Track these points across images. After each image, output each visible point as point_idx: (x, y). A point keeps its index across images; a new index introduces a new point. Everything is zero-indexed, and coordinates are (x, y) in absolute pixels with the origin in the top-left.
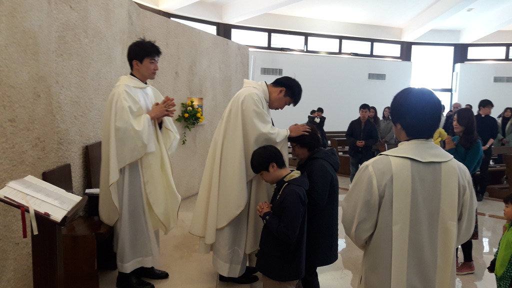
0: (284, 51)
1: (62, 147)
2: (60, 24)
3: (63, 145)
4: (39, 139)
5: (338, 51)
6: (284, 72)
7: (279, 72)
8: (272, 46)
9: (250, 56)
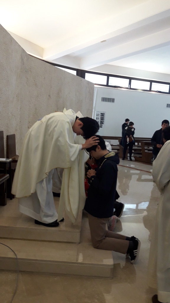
0: (116, 88)
5: (149, 89)
6: (115, 100)
7: (113, 100)
8: (109, 84)
9: (95, 88)
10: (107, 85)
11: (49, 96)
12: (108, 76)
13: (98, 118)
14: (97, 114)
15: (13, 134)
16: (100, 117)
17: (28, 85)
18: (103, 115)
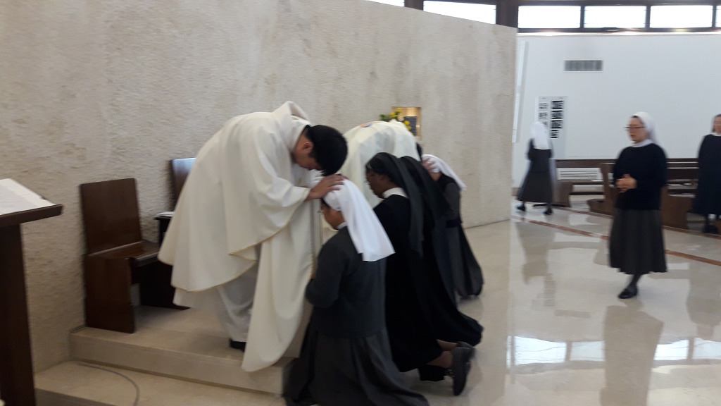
0: (608, 32)
1: (121, 157)
2: (116, 11)
3: (122, 155)
4: (74, 145)
6: (605, 66)
7: (597, 65)
8: (586, 26)
9: (519, 39)
10: (582, 29)
11: (372, 73)
12: (583, 4)
13: (546, 114)
14: (541, 104)
16: (549, 111)
17: (309, 55)
18: (557, 105)
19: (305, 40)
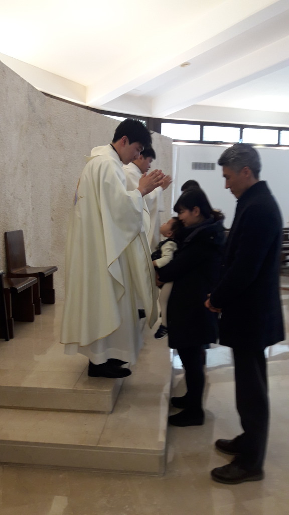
0: (216, 144)
5: (276, 143)
6: (216, 167)
7: (212, 166)
8: (205, 139)
9: (174, 147)
10: (201, 141)
12: (202, 124)
15: (18, 230)
17: (46, 146)
19: (44, 135)
